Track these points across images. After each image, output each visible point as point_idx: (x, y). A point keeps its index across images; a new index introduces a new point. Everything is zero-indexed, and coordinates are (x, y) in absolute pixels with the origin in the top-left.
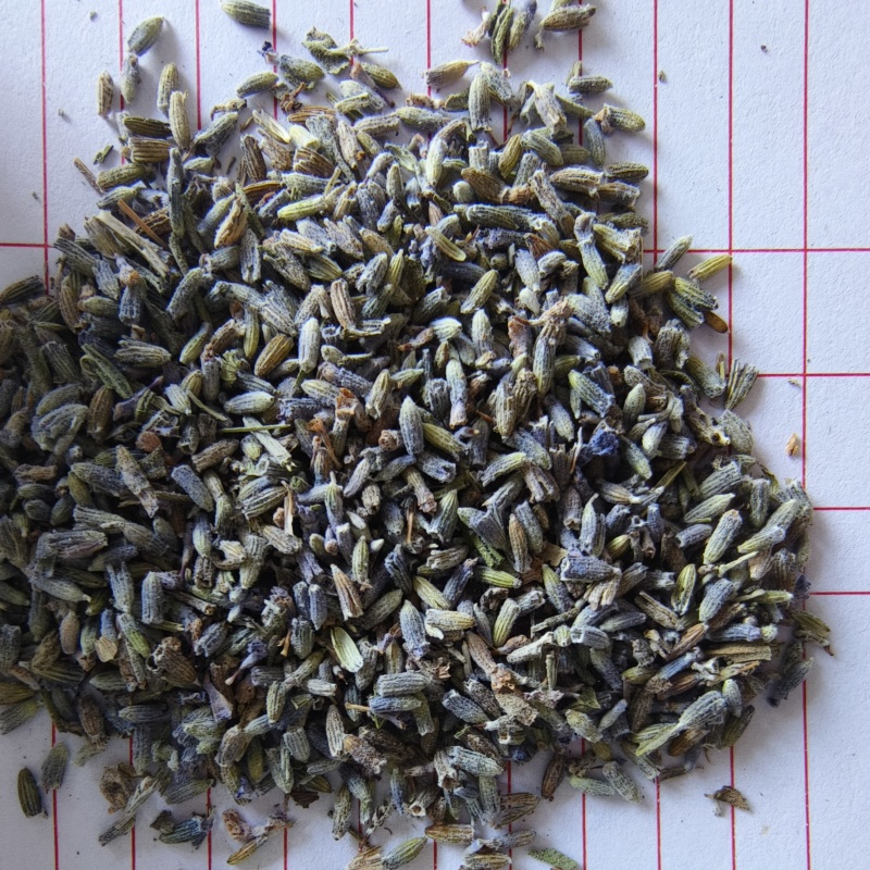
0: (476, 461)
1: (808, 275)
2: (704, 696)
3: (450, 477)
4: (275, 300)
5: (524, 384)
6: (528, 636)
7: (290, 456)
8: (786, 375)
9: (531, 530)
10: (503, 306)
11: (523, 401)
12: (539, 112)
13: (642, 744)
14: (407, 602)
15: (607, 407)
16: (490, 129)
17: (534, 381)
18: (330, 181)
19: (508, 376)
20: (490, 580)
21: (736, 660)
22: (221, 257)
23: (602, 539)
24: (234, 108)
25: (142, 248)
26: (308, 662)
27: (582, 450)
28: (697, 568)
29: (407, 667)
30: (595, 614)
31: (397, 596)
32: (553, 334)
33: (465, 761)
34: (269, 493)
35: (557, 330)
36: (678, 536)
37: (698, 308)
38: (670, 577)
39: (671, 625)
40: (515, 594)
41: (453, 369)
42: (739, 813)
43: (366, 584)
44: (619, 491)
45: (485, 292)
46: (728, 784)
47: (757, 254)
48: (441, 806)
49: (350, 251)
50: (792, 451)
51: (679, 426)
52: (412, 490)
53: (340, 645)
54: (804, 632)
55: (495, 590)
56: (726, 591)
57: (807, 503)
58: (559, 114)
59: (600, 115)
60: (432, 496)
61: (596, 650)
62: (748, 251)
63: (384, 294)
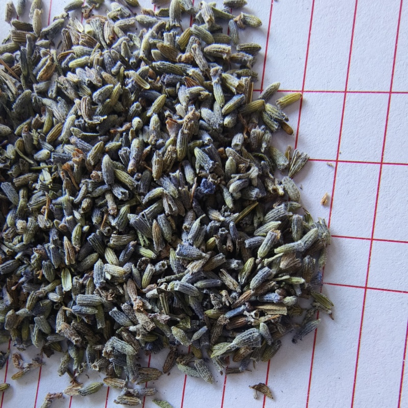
0: (141, 191)
1: (345, 106)
2: (248, 330)
3: (125, 197)
4: (61, 107)
5: (170, 153)
6: (157, 284)
7: (51, 180)
8: (326, 161)
9: (164, 229)
10: (167, 113)
11: (168, 162)
12: (203, 16)
13: (214, 352)
14: (100, 259)
15: (210, 167)
16: (178, 25)
17: (175, 151)
18: (94, 50)
19: (163, 149)
20: (142, 253)
21: (269, 313)
22: (42, 85)
23: (201, 238)
24: (63, 17)
25: (6, 80)
26: (51, 284)
27: (196, 190)
28: (255, 260)
29: (95, 292)
30: (191, 277)
31: (94, 255)
32: (187, 128)
33: (115, 344)
34: (42, 198)
35: (189, 125)
36: (245, 241)
37: (276, 120)
38: (237, 263)
39: (233, 289)
40: (154, 262)
41: (135, 143)
42: (268, 400)
43: (77, 248)
44: (215, 213)
45: (158, 105)
46: (264, 382)
47: (318, 93)
48: (110, 368)
49: (95, 82)
50: (324, 202)
51: (255, 182)
52: (106, 202)
53: (66, 277)
54: (316, 304)
55: (143, 258)
56: (265, 273)
57: (326, 232)
58: (210, 16)
59: (237, 18)
60: (115, 206)
61: (192, 297)
62: (312, 92)
63: (105, 103)
